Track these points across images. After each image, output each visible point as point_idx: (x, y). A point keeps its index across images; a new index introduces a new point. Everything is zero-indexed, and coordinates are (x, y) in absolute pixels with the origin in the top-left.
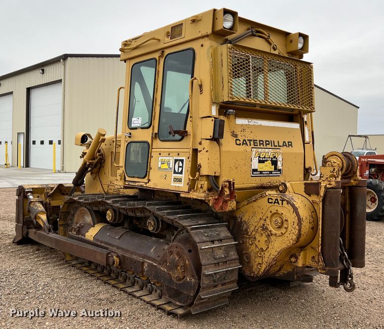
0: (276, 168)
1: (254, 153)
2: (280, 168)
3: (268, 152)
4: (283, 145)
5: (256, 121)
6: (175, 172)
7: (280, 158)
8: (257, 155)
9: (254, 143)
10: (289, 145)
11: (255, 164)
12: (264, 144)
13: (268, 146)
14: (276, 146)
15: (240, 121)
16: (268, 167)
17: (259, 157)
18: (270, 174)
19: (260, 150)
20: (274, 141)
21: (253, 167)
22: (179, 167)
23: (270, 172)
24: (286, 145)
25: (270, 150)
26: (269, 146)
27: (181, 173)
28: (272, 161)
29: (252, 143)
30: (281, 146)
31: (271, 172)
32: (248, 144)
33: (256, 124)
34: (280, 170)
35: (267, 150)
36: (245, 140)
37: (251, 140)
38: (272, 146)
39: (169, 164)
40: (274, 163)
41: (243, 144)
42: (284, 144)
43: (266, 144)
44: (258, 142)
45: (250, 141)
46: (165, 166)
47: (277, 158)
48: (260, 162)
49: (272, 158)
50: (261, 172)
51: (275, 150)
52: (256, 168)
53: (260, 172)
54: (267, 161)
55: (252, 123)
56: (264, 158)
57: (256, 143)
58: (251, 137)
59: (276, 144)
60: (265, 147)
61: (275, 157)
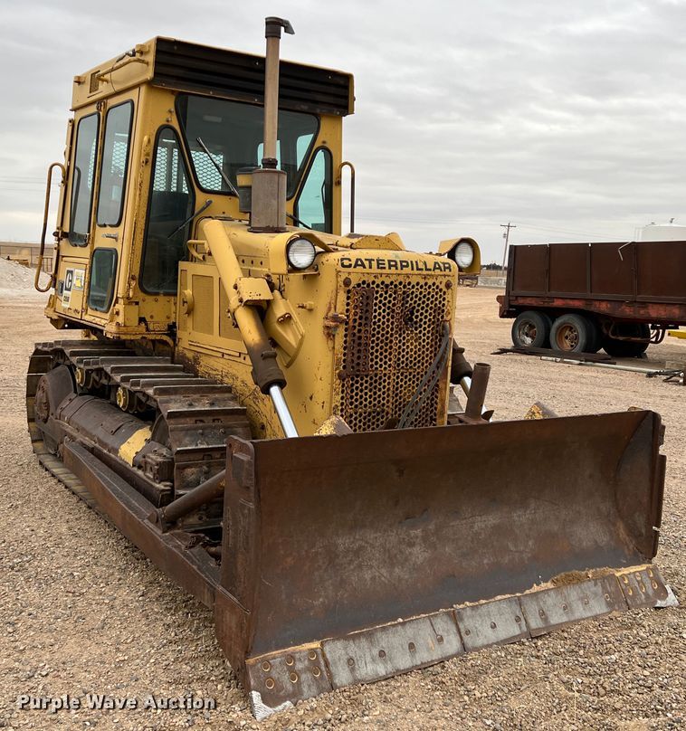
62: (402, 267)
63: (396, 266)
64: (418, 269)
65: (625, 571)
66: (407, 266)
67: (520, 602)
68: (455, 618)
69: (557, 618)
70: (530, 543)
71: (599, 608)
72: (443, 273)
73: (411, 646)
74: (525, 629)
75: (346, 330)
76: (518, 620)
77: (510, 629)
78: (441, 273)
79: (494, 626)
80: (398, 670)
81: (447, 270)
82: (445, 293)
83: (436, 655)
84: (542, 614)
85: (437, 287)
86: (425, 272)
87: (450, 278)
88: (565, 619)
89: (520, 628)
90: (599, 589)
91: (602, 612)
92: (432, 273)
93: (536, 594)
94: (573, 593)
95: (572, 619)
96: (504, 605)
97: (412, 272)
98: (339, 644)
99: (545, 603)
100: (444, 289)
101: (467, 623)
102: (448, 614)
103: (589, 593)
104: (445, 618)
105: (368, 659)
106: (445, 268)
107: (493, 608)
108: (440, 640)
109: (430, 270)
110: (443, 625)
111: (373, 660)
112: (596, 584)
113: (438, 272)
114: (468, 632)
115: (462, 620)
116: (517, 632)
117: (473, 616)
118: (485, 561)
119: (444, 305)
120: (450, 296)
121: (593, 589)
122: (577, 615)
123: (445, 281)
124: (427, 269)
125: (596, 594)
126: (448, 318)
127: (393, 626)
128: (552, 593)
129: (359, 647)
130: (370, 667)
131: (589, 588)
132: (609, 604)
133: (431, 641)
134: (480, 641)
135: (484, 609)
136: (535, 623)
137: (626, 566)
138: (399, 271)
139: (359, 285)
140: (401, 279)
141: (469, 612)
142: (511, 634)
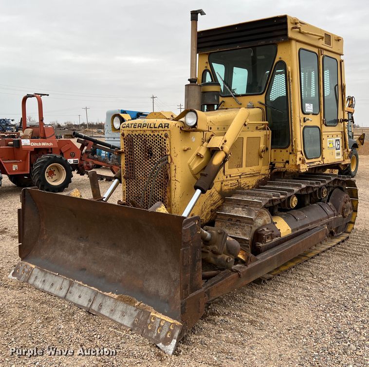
6: (337, 149)
22: (338, 145)
27: (339, 149)
39: (333, 144)
46: (331, 146)
62: (143, 126)
63: (140, 126)
64: (150, 127)
65: (159, 316)
66: (145, 126)
67: (96, 294)
68: (71, 284)
69: (105, 312)
70: (123, 273)
71: (127, 322)
72: (164, 129)
73: (52, 284)
74: (89, 306)
75: (125, 156)
76: (90, 301)
77: (84, 302)
78: (163, 129)
79: (80, 297)
80: (43, 289)
81: (166, 128)
82: (165, 140)
83: (56, 293)
84: (101, 305)
85: (160, 137)
86: (153, 129)
87: (166, 132)
88: (107, 315)
89: (88, 305)
90: (135, 314)
91: (127, 325)
92: (158, 129)
93: (105, 295)
94: (121, 306)
95: (111, 317)
96: (90, 291)
97: (147, 129)
98: (38, 270)
99: (106, 302)
100: (164, 138)
101: (73, 289)
102: (70, 281)
103: (128, 312)
104: (68, 282)
105: (40, 280)
106: (165, 126)
107: (85, 289)
108: (61, 289)
109: (156, 128)
110: (66, 284)
111: (41, 282)
112: (135, 310)
113: (160, 128)
114: (70, 293)
115: (72, 286)
116: (85, 305)
117: (76, 288)
118: (100, 270)
119: (165, 146)
120: (168, 141)
121: (133, 312)
122: (114, 317)
123: (164, 133)
124: (154, 127)
125: (132, 315)
126: (168, 153)
127: (54, 274)
128: (112, 300)
129: (41, 275)
130: (39, 283)
131: (131, 309)
132: (134, 324)
133: (58, 287)
134: (71, 299)
135: (82, 288)
136: (95, 307)
137: (164, 314)
138: (141, 129)
139: (127, 136)
140: (142, 132)
141: (77, 285)
142: (83, 305)
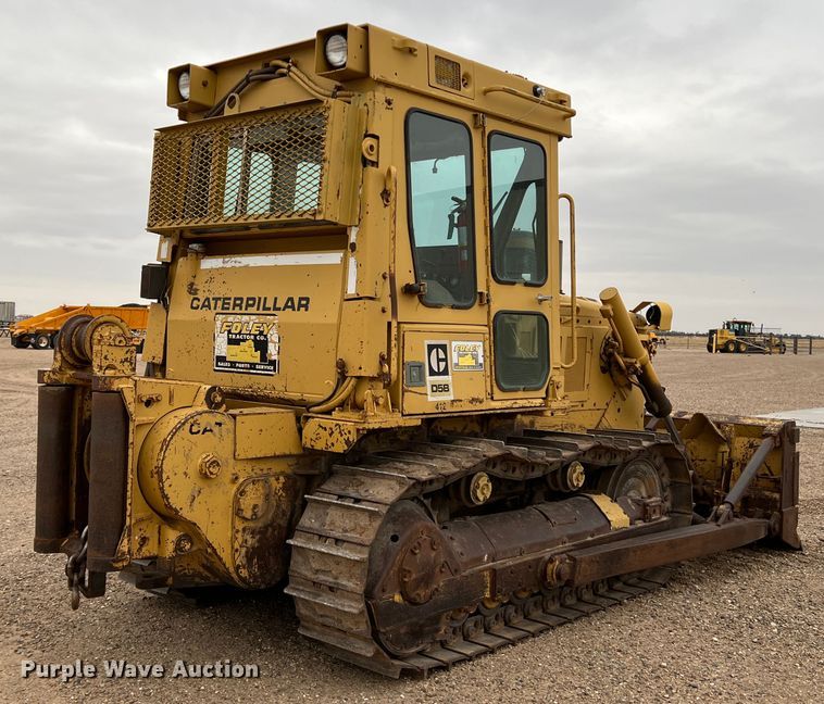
0: (264, 358)
1: (219, 323)
2: (274, 357)
3: (249, 323)
4: (286, 306)
5: (238, 259)
7: (273, 336)
8: (224, 328)
9: (224, 303)
10: (300, 306)
11: (222, 347)
12: (244, 305)
13: (250, 310)
14: (269, 309)
15: (210, 263)
16: (246, 353)
17: (229, 332)
18: (251, 368)
19: (231, 318)
20: (265, 299)
21: (217, 353)
23: (251, 364)
24: (293, 307)
25: (253, 317)
26: (253, 310)
28: (255, 341)
29: (220, 303)
30: (279, 309)
31: (253, 366)
32: (212, 306)
33: (237, 265)
34: (273, 363)
35: (245, 318)
36: (208, 299)
37: (220, 299)
38: (258, 309)
40: (261, 346)
41: (203, 306)
42: (290, 304)
43: (248, 305)
44: (232, 302)
45: (216, 299)
47: (265, 336)
48: (231, 342)
49: (255, 336)
50: (233, 364)
51: (262, 319)
52: (223, 355)
53: (231, 362)
54: (244, 340)
55: (229, 265)
56: (240, 333)
57: (228, 305)
58: (221, 292)
59: (270, 304)
60: (243, 311)
61: (261, 333)
